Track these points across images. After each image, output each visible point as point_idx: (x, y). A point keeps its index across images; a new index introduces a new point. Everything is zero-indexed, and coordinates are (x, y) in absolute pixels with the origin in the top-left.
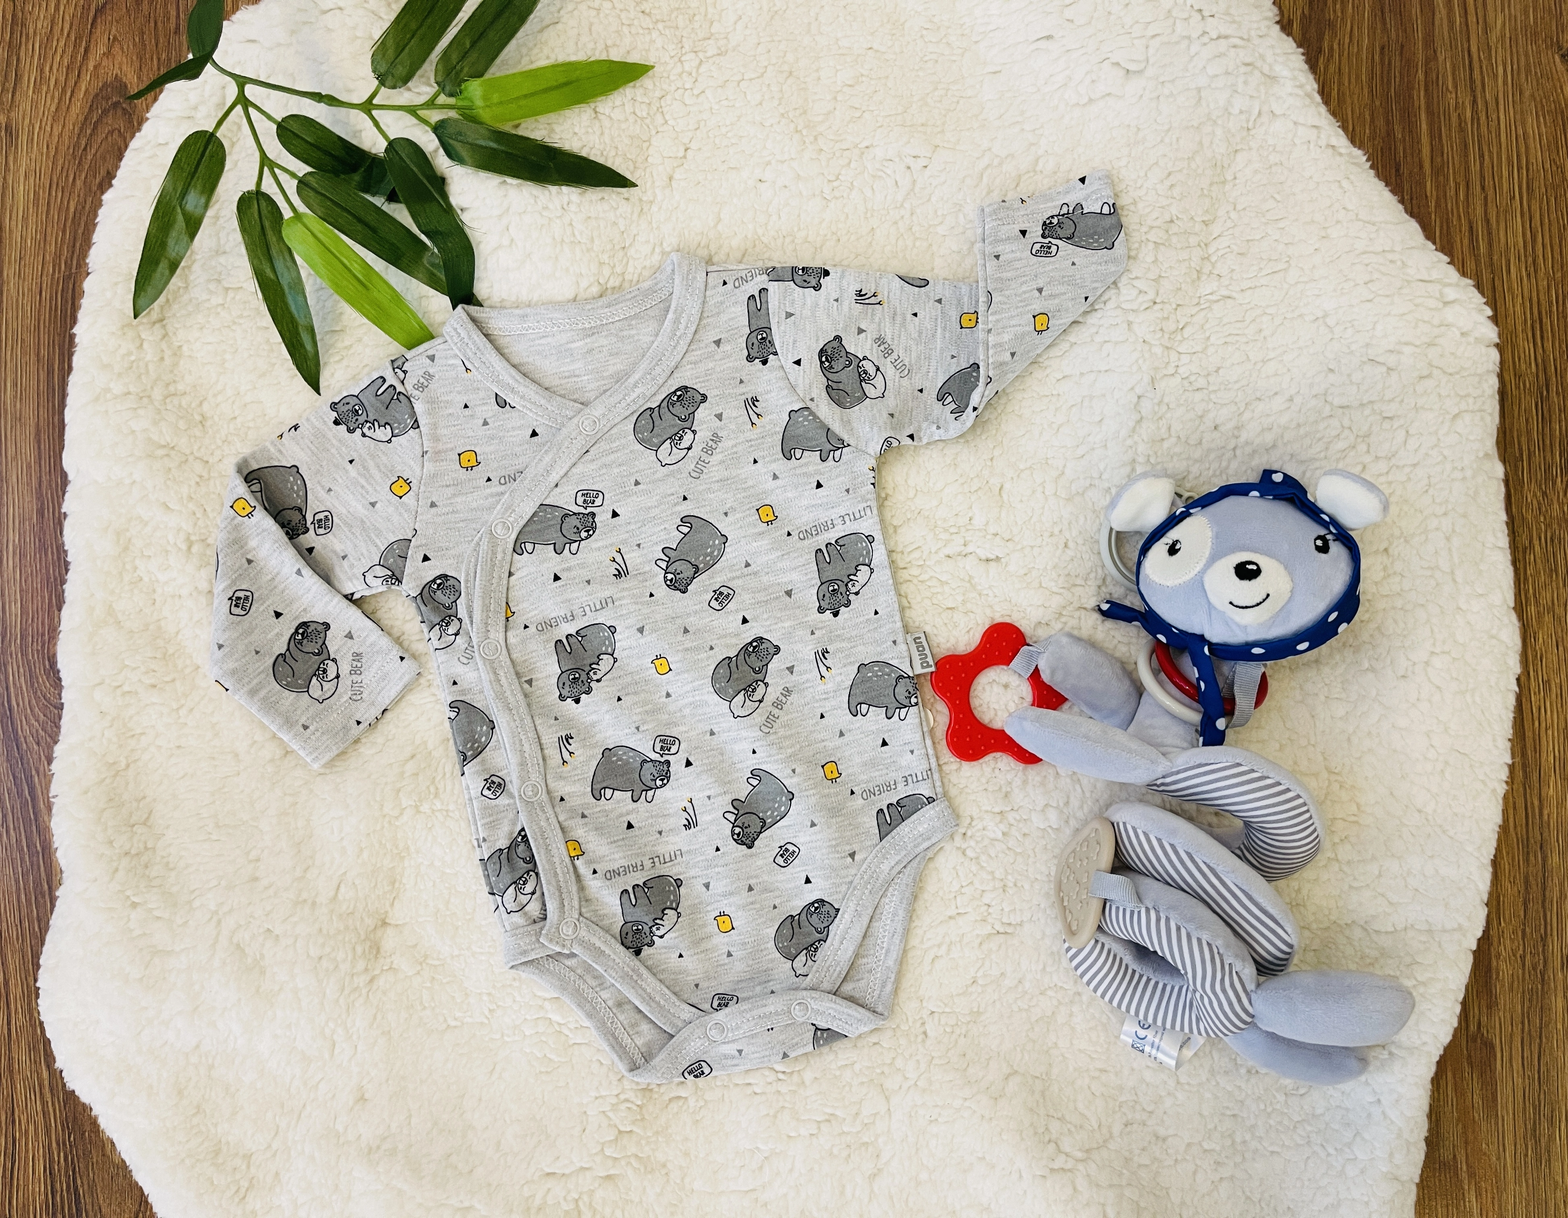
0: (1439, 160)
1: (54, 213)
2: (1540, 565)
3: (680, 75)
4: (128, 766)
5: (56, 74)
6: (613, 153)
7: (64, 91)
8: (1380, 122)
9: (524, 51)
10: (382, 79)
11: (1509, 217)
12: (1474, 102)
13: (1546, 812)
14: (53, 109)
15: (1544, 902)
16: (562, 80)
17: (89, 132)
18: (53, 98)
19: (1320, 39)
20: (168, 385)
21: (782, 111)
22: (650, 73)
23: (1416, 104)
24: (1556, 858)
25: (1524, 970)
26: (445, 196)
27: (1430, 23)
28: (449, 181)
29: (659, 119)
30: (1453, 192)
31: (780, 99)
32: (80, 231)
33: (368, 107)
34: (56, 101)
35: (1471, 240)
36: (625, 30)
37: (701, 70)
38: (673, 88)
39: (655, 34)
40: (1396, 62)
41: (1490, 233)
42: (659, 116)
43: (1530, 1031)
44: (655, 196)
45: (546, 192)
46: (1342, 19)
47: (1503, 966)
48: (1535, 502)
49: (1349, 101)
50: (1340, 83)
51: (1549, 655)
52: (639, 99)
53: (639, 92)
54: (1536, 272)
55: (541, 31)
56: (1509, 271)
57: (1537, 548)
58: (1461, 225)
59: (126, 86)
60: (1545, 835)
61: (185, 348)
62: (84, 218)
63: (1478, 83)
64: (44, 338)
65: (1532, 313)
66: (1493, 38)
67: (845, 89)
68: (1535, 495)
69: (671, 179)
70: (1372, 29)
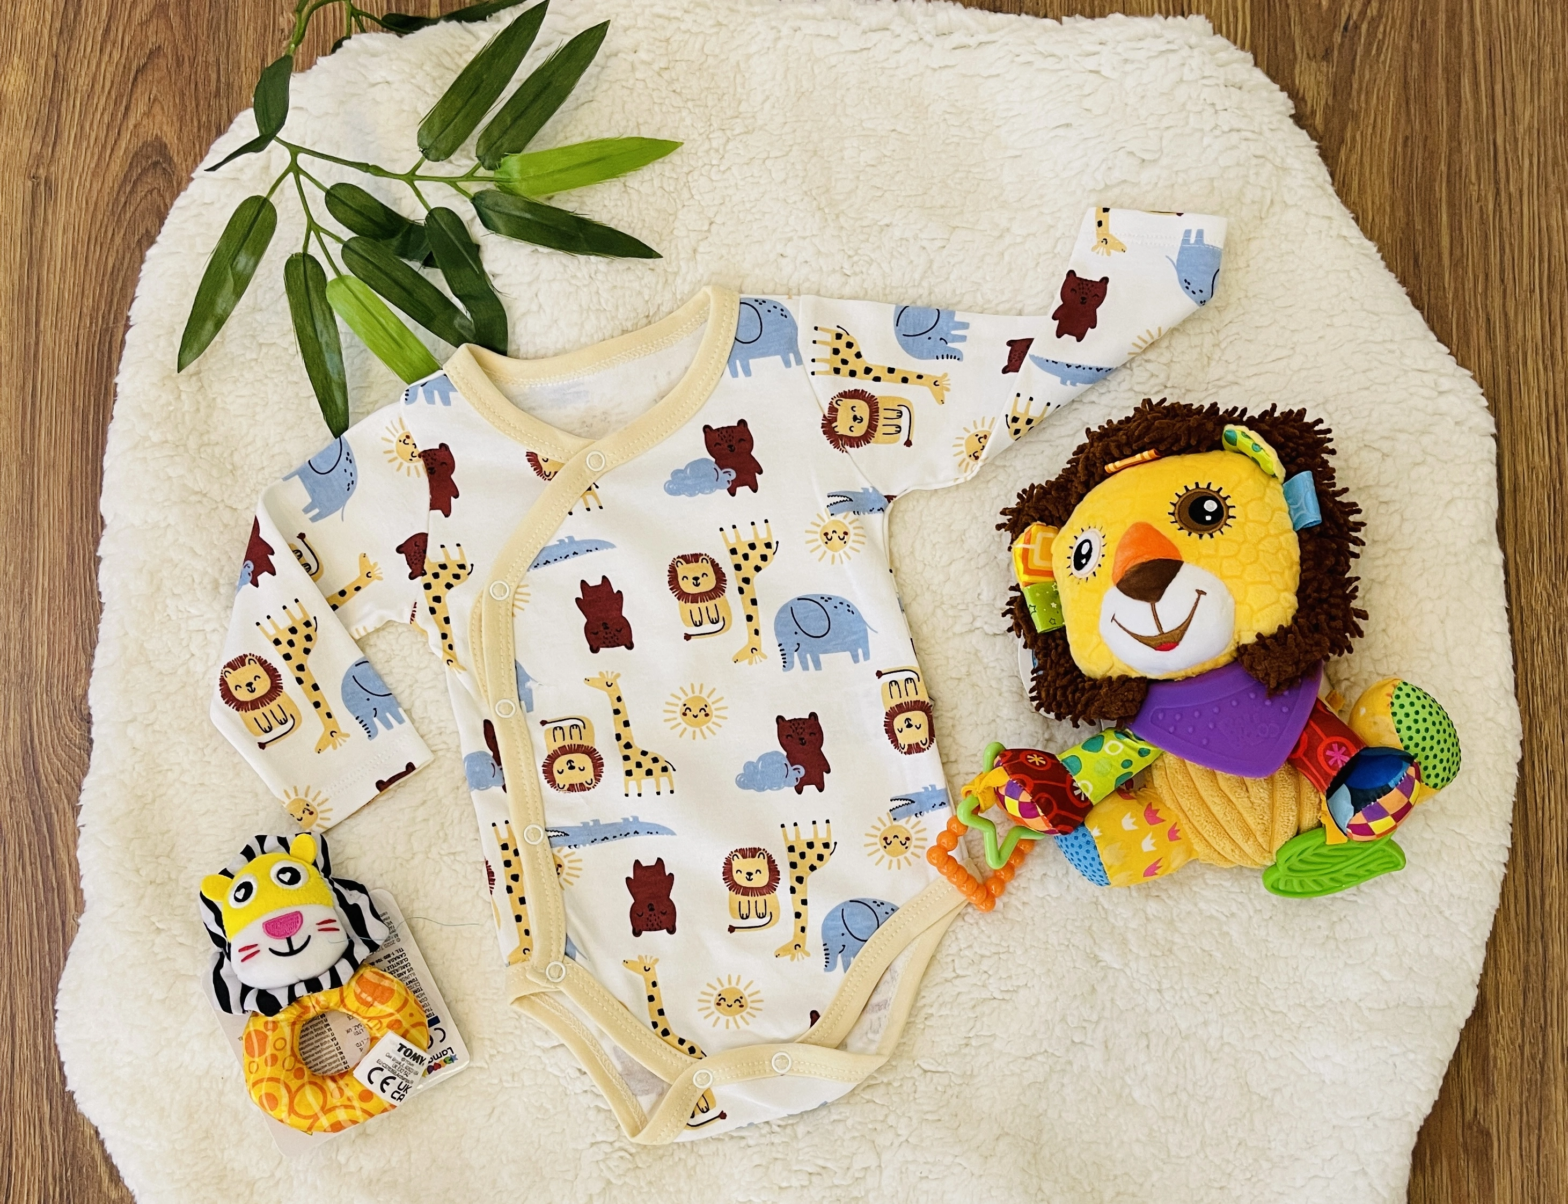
0: (1459, 250)
1: (92, 267)
2: (1547, 658)
3: (707, 152)
4: (154, 801)
5: (95, 132)
6: (640, 225)
7: (104, 147)
8: (1400, 213)
9: (560, 127)
10: (426, 153)
11: (1528, 310)
12: (1498, 193)
13: (1547, 902)
14: (93, 165)
15: (1544, 991)
16: (595, 157)
17: (128, 189)
18: (93, 154)
19: (1343, 129)
20: (202, 435)
21: (805, 188)
22: (679, 150)
23: (1438, 195)
24: (1557, 949)
25: (1522, 1059)
26: (479, 262)
27: (1456, 116)
28: (483, 248)
29: (686, 194)
30: (1471, 285)
31: (804, 177)
32: (119, 286)
33: (411, 178)
34: (96, 157)
35: (1488, 332)
36: (657, 108)
37: (728, 147)
38: (700, 163)
39: (685, 113)
40: (1419, 155)
41: (1507, 326)
42: (685, 191)
43: (1528, 1121)
44: (679, 267)
45: (576, 262)
46: (1366, 110)
47: (1501, 1054)
48: (1544, 594)
49: (1369, 191)
50: (1361, 174)
51: (1555, 746)
52: (667, 174)
53: (668, 167)
54: (1553, 365)
55: (576, 108)
56: (1525, 364)
57: (1545, 639)
58: (1478, 316)
59: (166, 146)
60: (1547, 924)
61: (219, 400)
62: (122, 274)
63: (1503, 175)
64: (80, 389)
65: (1547, 406)
66: (1521, 129)
67: (867, 169)
68: (1545, 588)
69: (695, 251)
70: (1396, 120)
